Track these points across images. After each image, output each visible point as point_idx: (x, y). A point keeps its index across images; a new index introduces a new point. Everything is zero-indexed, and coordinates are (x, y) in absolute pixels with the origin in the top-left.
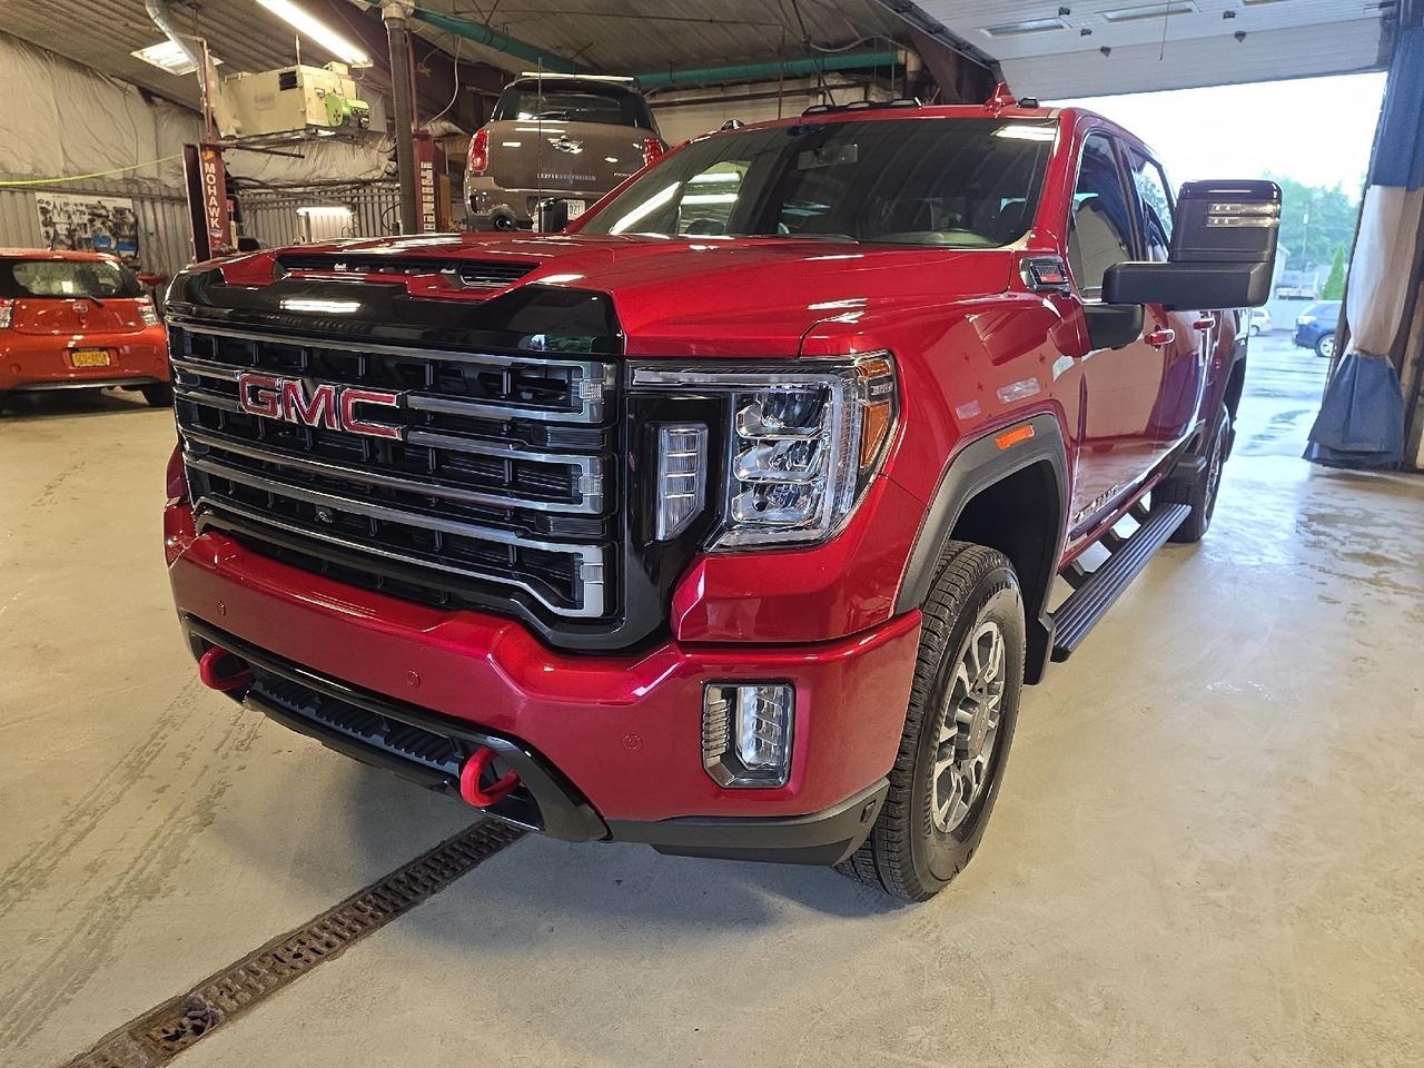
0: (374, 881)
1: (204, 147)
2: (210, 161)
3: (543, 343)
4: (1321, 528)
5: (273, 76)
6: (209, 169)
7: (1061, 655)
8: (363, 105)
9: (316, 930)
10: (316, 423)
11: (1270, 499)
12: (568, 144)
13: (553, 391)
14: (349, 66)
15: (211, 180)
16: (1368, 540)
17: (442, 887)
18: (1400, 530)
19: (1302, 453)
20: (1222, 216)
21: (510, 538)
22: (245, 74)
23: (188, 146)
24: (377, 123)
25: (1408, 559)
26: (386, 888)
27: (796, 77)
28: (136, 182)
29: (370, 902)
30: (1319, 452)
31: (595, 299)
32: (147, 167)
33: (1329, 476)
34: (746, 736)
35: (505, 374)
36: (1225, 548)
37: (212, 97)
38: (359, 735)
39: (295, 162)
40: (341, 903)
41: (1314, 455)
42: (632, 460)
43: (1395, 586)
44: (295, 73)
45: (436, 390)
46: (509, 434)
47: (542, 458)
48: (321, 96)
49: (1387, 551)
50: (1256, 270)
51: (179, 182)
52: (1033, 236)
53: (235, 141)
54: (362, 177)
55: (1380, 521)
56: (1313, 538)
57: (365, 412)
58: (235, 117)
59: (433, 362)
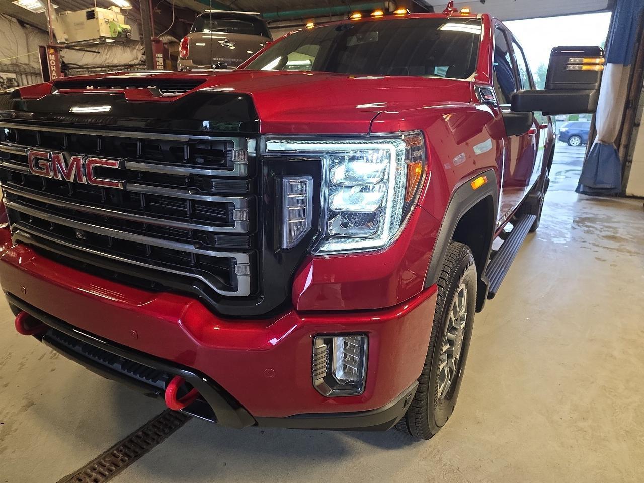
0: (124, 437)
1: (49, 47)
2: (52, 54)
3: (208, 126)
4: (589, 224)
5: (83, 13)
6: (51, 58)
7: (491, 296)
8: (128, 27)
9: (89, 471)
10: (72, 180)
11: (563, 211)
12: (228, 44)
13: (217, 157)
14: (121, 8)
15: (53, 63)
16: (611, 230)
17: (163, 439)
18: (625, 225)
19: (575, 189)
20: (574, 64)
21: (191, 248)
22: (69, 12)
23: (41, 47)
24: (135, 36)
25: (632, 238)
26: (131, 441)
27: (337, 15)
28: (17, 65)
29: (121, 451)
30: (583, 189)
31: (240, 98)
32: (23, 58)
33: (587, 200)
34: (338, 363)
35: (185, 147)
36: (548, 235)
37: (52, 23)
38: (106, 363)
39: (96, 56)
40: (104, 453)
41: (581, 190)
42: (265, 198)
43: (629, 252)
44: (93, 11)
45: (143, 158)
46: (190, 184)
47: (210, 199)
48: (107, 22)
49: (622, 235)
50: (592, 93)
51: (38, 66)
52: (477, 75)
53: (66, 45)
54: (130, 63)
55: (616, 220)
56: (586, 229)
57: (101, 172)
58: (65, 33)
59: (141, 140)
